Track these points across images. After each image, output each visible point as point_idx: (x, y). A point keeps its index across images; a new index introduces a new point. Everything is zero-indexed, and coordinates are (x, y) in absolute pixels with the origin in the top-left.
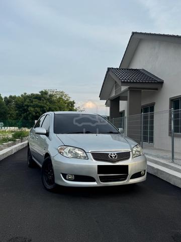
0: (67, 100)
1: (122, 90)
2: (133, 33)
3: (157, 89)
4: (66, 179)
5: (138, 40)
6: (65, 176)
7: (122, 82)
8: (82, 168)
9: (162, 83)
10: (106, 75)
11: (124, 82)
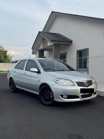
0: (2, 50)
1: (48, 45)
2: (52, 12)
3: (68, 45)
4: (63, 98)
5: (55, 16)
6: (62, 96)
7: (51, 40)
8: (73, 91)
9: (71, 42)
10: (38, 36)
11: (52, 40)
